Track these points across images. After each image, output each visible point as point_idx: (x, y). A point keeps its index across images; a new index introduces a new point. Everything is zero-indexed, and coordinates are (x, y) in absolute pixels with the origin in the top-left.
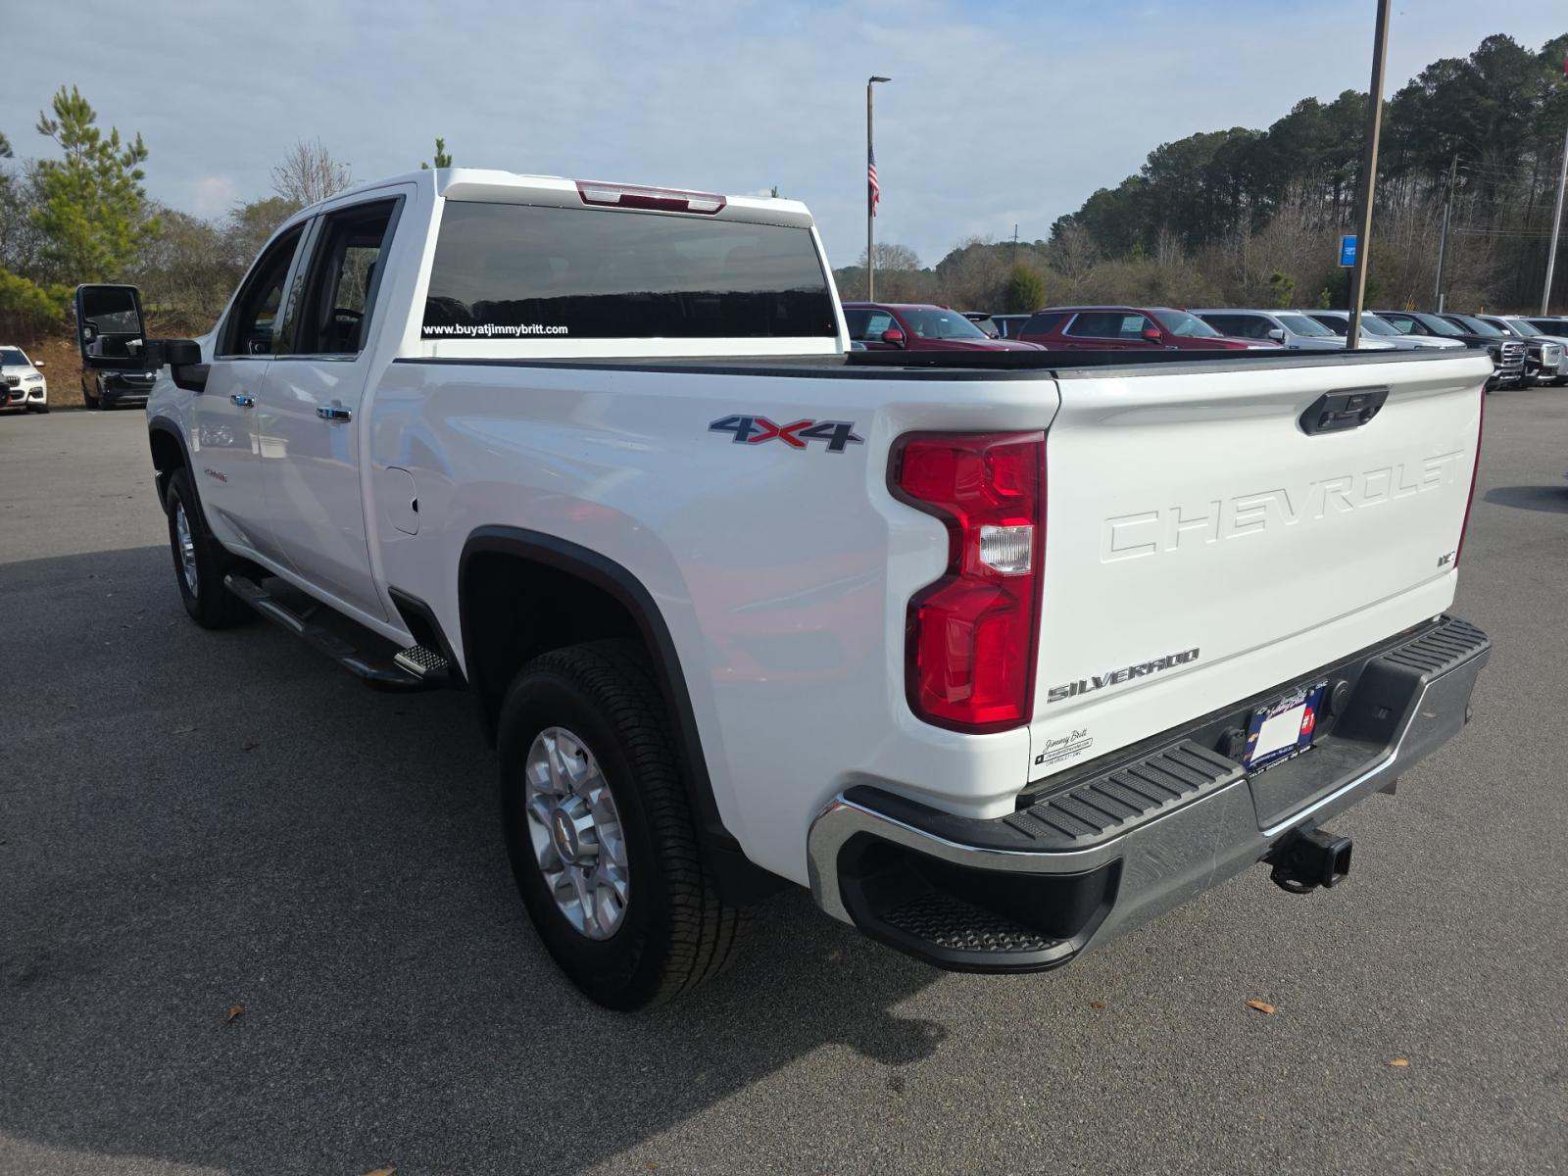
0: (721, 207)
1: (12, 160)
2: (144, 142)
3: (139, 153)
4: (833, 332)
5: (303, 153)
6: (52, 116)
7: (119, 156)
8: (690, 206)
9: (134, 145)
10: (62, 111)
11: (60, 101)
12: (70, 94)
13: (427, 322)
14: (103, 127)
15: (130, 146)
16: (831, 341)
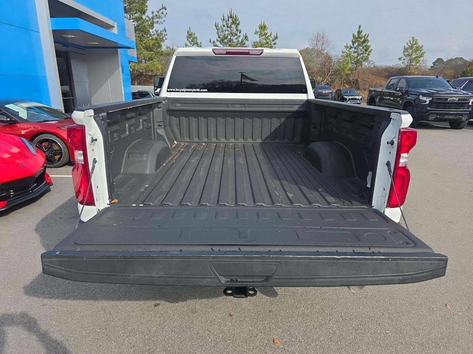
0: (262, 53)
1: (248, 42)
2: (278, 35)
3: (276, 38)
4: (306, 92)
5: (318, 34)
6: (258, 30)
7: (271, 39)
8: (250, 53)
9: (275, 36)
10: (260, 28)
11: (260, 25)
12: (263, 23)
13: (168, 88)
14: (268, 32)
15: (274, 36)
16: (305, 95)
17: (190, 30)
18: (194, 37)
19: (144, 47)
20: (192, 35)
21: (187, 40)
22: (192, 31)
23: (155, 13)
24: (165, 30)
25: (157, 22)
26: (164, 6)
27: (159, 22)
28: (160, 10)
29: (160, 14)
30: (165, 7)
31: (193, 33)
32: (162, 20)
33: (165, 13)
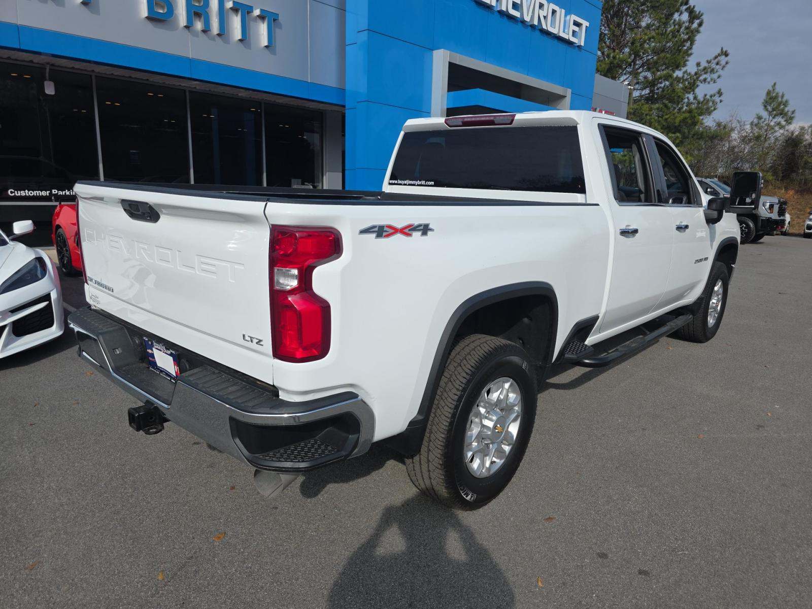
17: (774, 90)
18: (781, 102)
19: (664, 126)
20: (776, 97)
21: (763, 107)
22: (779, 89)
23: (704, 64)
24: (720, 93)
25: (705, 80)
26: (724, 50)
27: (709, 80)
28: (716, 57)
29: (713, 65)
30: (726, 52)
31: (780, 94)
32: (715, 76)
33: (723, 63)
